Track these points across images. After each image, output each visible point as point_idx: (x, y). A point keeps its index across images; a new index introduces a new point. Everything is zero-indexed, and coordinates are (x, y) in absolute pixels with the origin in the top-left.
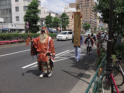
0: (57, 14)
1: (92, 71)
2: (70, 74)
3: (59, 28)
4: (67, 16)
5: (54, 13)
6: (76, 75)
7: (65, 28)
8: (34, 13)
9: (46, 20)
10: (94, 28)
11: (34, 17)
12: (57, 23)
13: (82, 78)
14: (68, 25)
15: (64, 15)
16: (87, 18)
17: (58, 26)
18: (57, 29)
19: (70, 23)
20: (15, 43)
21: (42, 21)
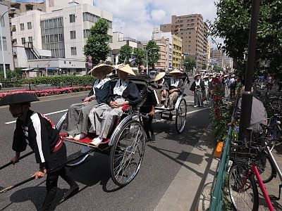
0: (139, 43)
1: (205, 147)
2: (164, 154)
3: (143, 67)
4: (157, 46)
5: (134, 41)
6: (175, 156)
7: (153, 66)
8: (102, 41)
9: (121, 52)
10: (202, 66)
11: (101, 48)
12: (140, 58)
13: (185, 163)
14: (159, 61)
15: (151, 44)
16: (189, 50)
17: (141, 64)
18: (139, 68)
19: (162, 57)
20: (67, 92)
21: (115, 55)
